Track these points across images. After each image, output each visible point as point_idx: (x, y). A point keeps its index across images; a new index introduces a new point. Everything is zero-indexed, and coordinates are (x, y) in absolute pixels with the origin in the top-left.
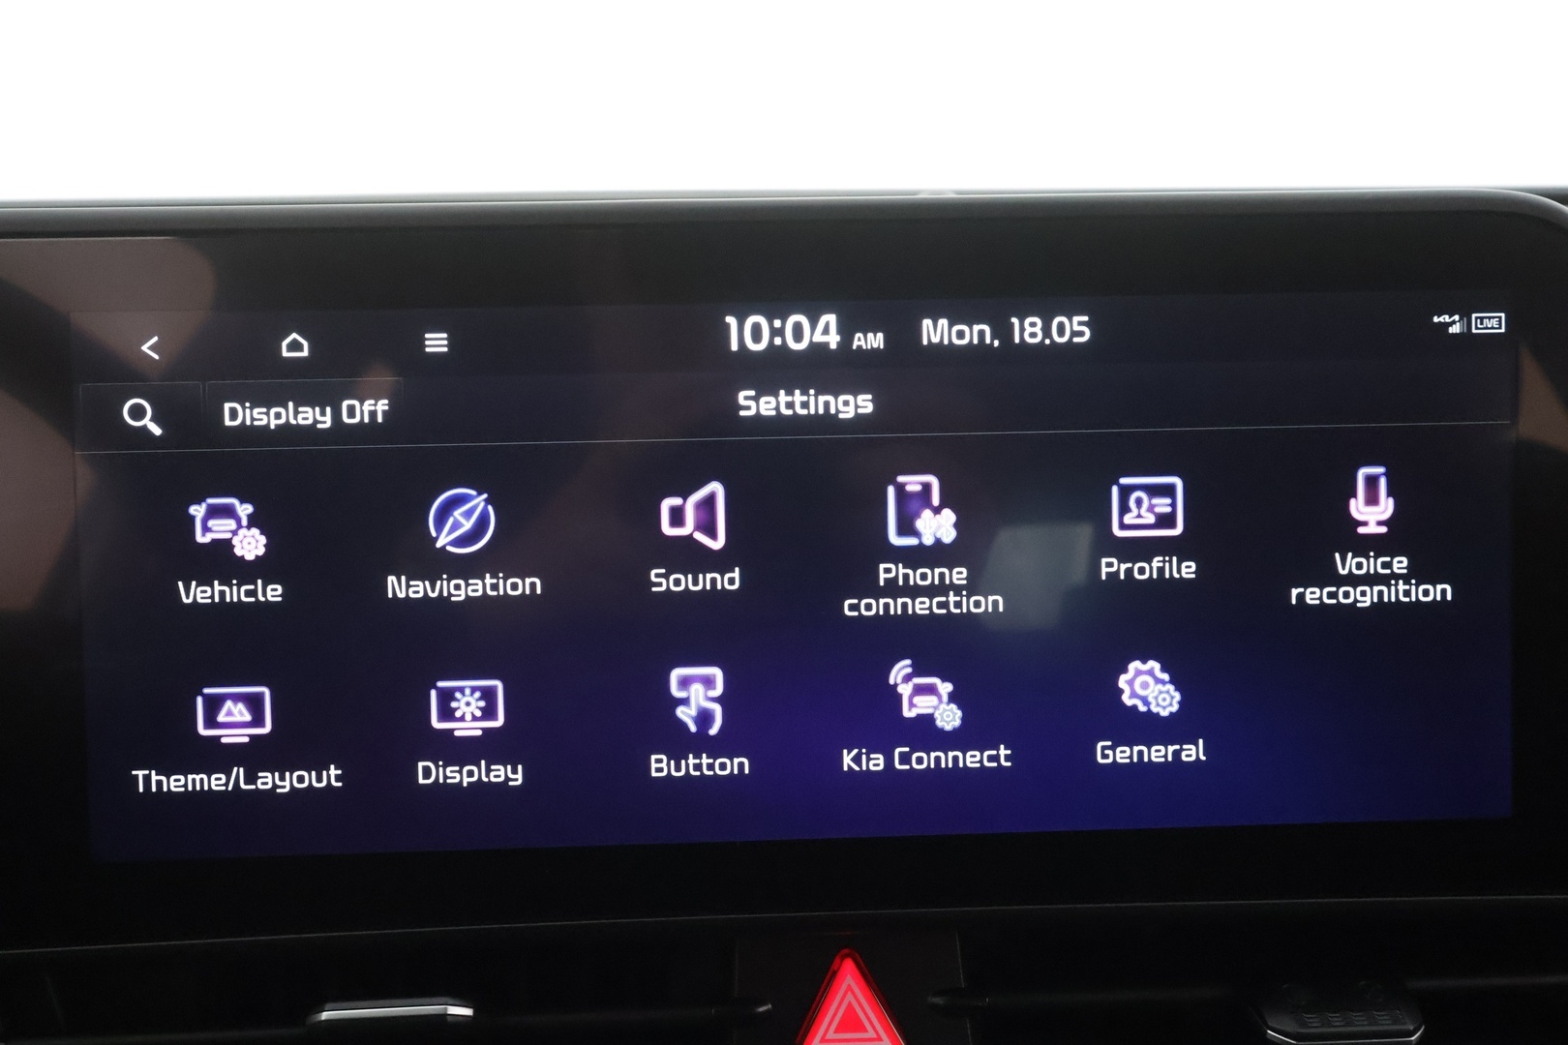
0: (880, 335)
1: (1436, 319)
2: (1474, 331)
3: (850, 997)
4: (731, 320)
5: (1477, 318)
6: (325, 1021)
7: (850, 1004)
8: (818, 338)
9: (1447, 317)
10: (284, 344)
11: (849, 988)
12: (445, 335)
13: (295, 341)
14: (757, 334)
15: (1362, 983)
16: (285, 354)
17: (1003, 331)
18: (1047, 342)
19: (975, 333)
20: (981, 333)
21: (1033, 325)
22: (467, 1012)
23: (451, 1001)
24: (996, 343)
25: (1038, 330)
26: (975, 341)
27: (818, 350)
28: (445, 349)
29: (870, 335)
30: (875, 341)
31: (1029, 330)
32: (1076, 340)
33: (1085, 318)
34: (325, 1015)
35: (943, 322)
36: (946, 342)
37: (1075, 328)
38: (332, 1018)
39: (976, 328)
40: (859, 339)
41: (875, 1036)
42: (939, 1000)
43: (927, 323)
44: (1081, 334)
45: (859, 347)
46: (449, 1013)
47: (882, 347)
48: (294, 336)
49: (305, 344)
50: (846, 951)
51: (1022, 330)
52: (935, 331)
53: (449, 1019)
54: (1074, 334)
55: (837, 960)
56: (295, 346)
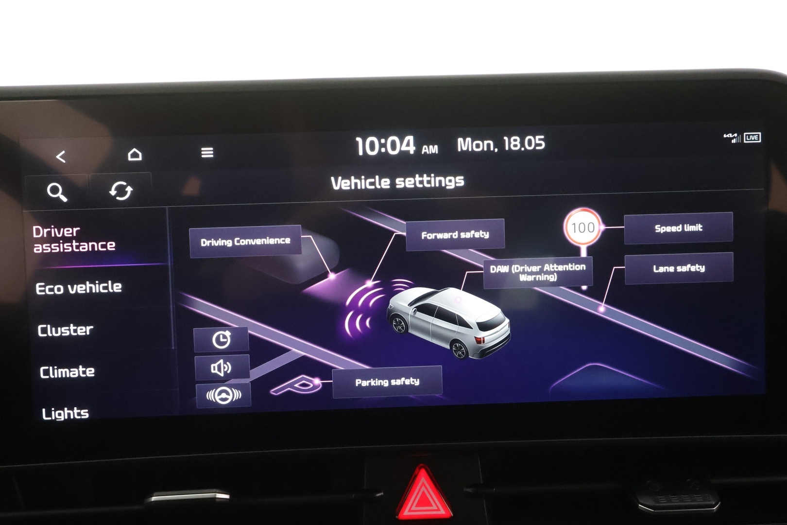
0: (436, 147)
1: (725, 136)
2: (745, 142)
3: (423, 489)
4: (359, 139)
5: (746, 135)
6: (153, 501)
7: (424, 493)
8: (404, 148)
9: (731, 134)
10: (129, 154)
11: (423, 484)
12: (212, 149)
13: (135, 152)
14: (372, 147)
15: (688, 480)
16: (130, 159)
17: (500, 144)
18: (523, 149)
19: (486, 145)
20: (489, 145)
21: (515, 140)
22: (227, 496)
23: (218, 491)
24: (496, 150)
25: (518, 143)
26: (485, 149)
27: (404, 154)
28: (212, 156)
29: (431, 147)
30: (434, 149)
31: (513, 143)
32: (538, 148)
33: (542, 137)
34: (154, 499)
35: (469, 139)
36: (470, 150)
37: (537, 142)
38: (158, 500)
39: (486, 142)
40: (425, 149)
41: (436, 508)
42: (469, 490)
43: (460, 140)
44: (540, 145)
45: (425, 153)
46: (217, 497)
47: (437, 153)
48: (134, 150)
49: (140, 154)
50: (422, 465)
51: (510, 143)
52: (464, 144)
53: (217, 500)
54: (537, 145)
55: (417, 470)
56: (135, 155)
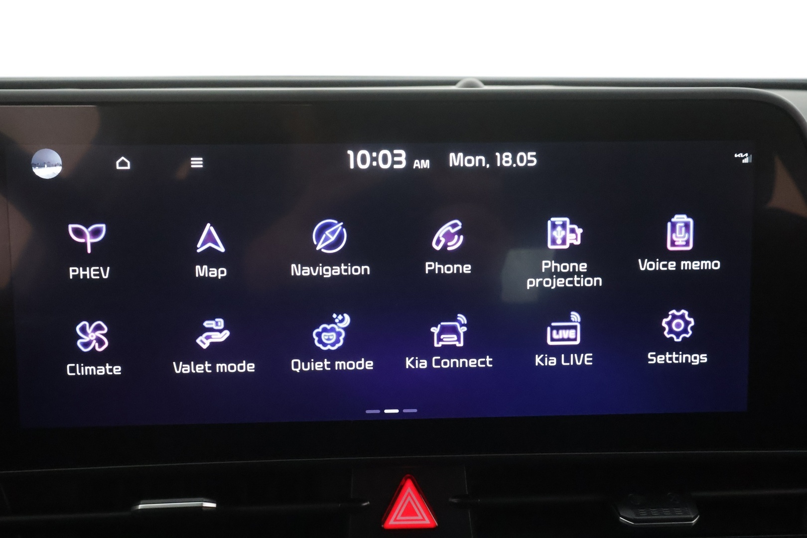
0: (428, 161)
1: (736, 156)
3: (409, 499)
4: (350, 152)
6: (141, 509)
7: (409, 502)
9: (742, 154)
10: (118, 163)
11: (409, 494)
12: (201, 159)
13: (123, 161)
14: (364, 160)
15: (669, 494)
16: (118, 168)
17: (491, 159)
18: (514, 165)
19: (477, 161)
20: (480, 161)
21: (507, 156)
22: (213, 505)
23: (205, 500)
24: (488, 166)
25: (510, 159)
26: (477, 165)
28: (202, 166)
29: (423, 161)
30: (425, 164)
31: (505, 159)
32: (529, 165)
33: (534, 153)
34: (140, 507)
35: (461, 155)
36: (462, 165)
37: (529, 159)
39: (478, 158)
40: (417, 163)
41: (422, 518)
42: (454, 500)
43: (452, 155)
44: (532, 162)
45: (417, 167)
46: (204, 506)
47: (428, 167)
48: (123, 158)
49: (129, 163)
50: (408, 475)
51: (501, 159)
52: (456, 159)
53: (204, 509)
54: (529, 161)
55: (404, 480)
56: (123, 164)
